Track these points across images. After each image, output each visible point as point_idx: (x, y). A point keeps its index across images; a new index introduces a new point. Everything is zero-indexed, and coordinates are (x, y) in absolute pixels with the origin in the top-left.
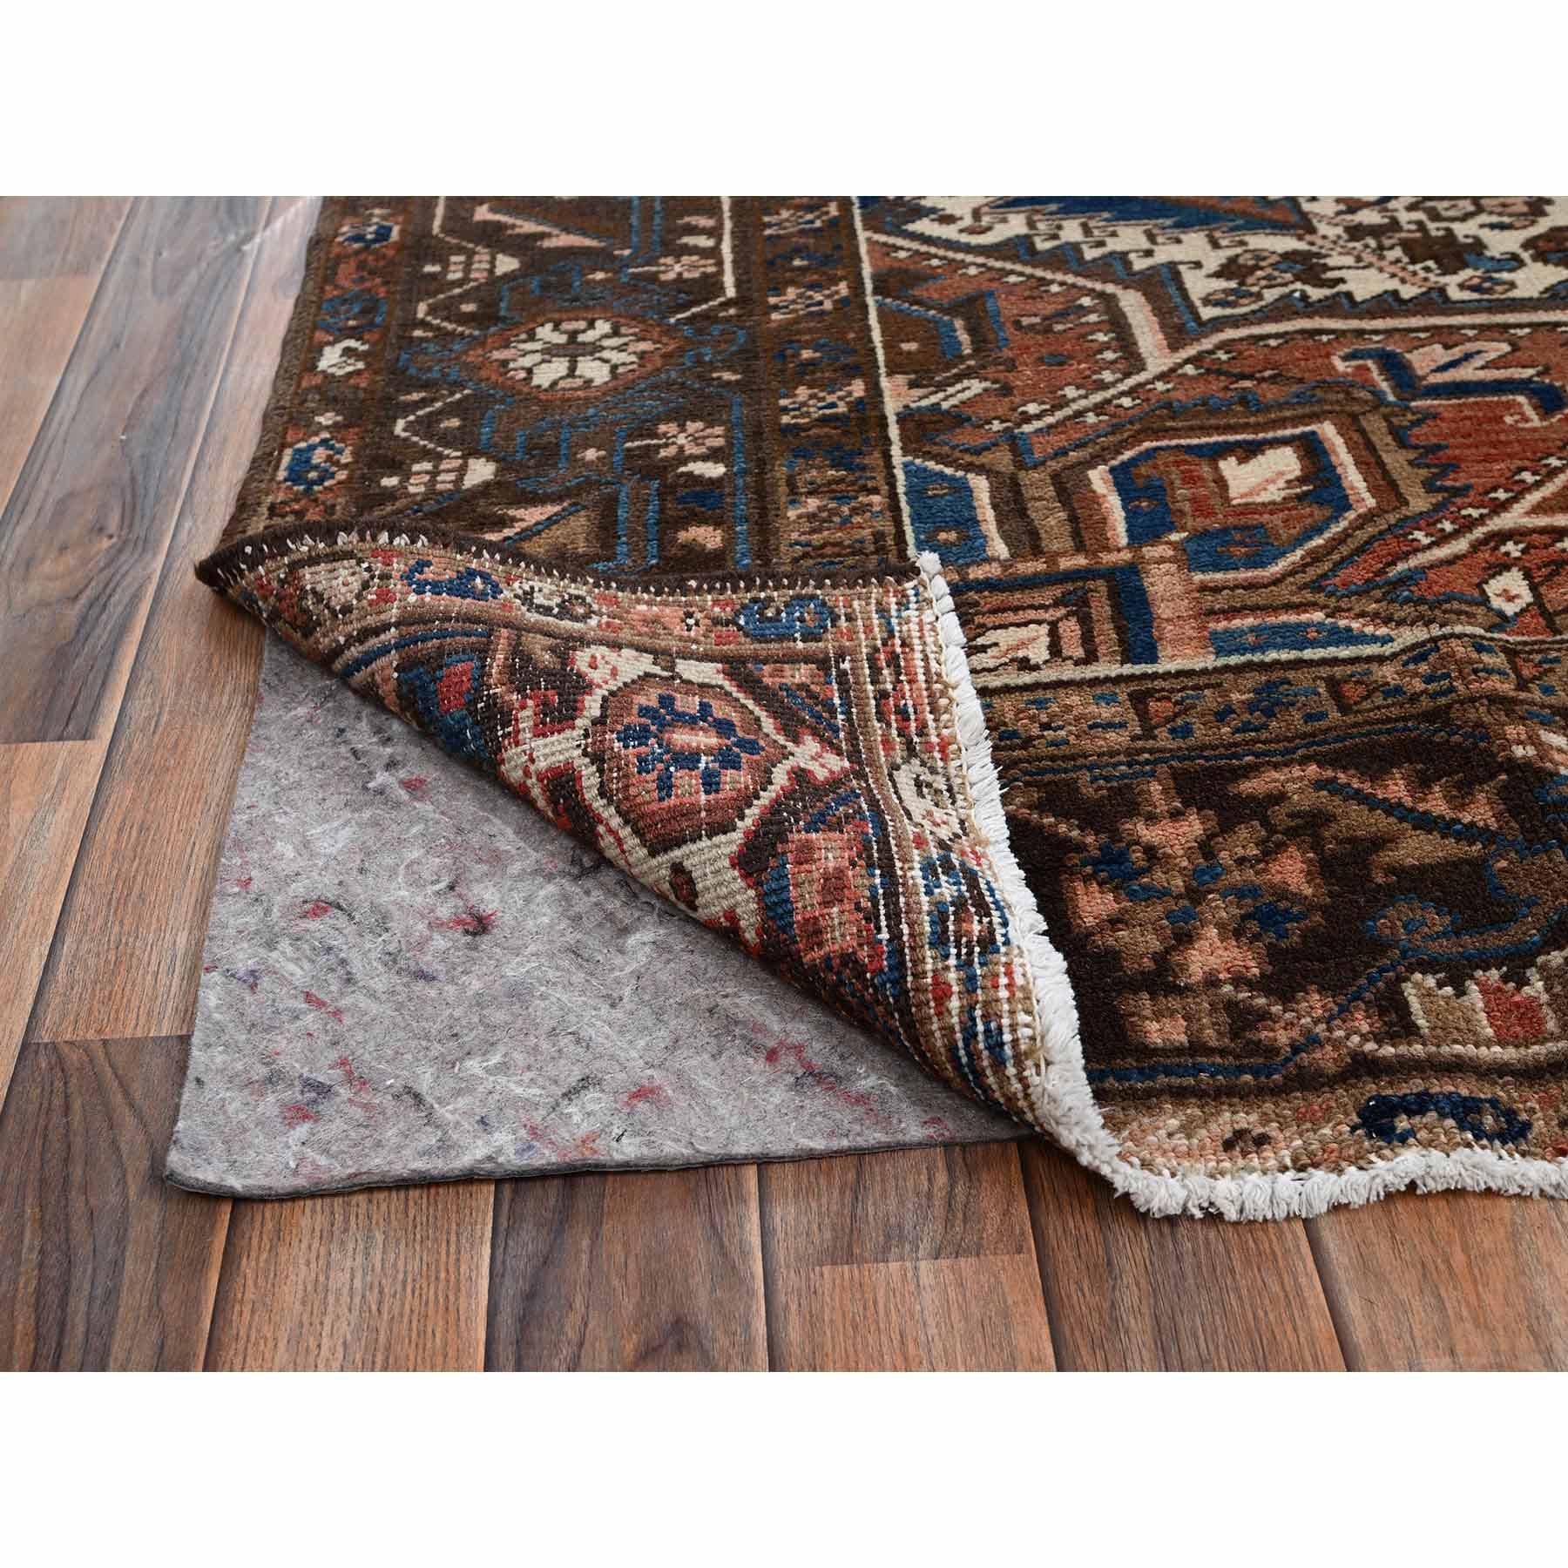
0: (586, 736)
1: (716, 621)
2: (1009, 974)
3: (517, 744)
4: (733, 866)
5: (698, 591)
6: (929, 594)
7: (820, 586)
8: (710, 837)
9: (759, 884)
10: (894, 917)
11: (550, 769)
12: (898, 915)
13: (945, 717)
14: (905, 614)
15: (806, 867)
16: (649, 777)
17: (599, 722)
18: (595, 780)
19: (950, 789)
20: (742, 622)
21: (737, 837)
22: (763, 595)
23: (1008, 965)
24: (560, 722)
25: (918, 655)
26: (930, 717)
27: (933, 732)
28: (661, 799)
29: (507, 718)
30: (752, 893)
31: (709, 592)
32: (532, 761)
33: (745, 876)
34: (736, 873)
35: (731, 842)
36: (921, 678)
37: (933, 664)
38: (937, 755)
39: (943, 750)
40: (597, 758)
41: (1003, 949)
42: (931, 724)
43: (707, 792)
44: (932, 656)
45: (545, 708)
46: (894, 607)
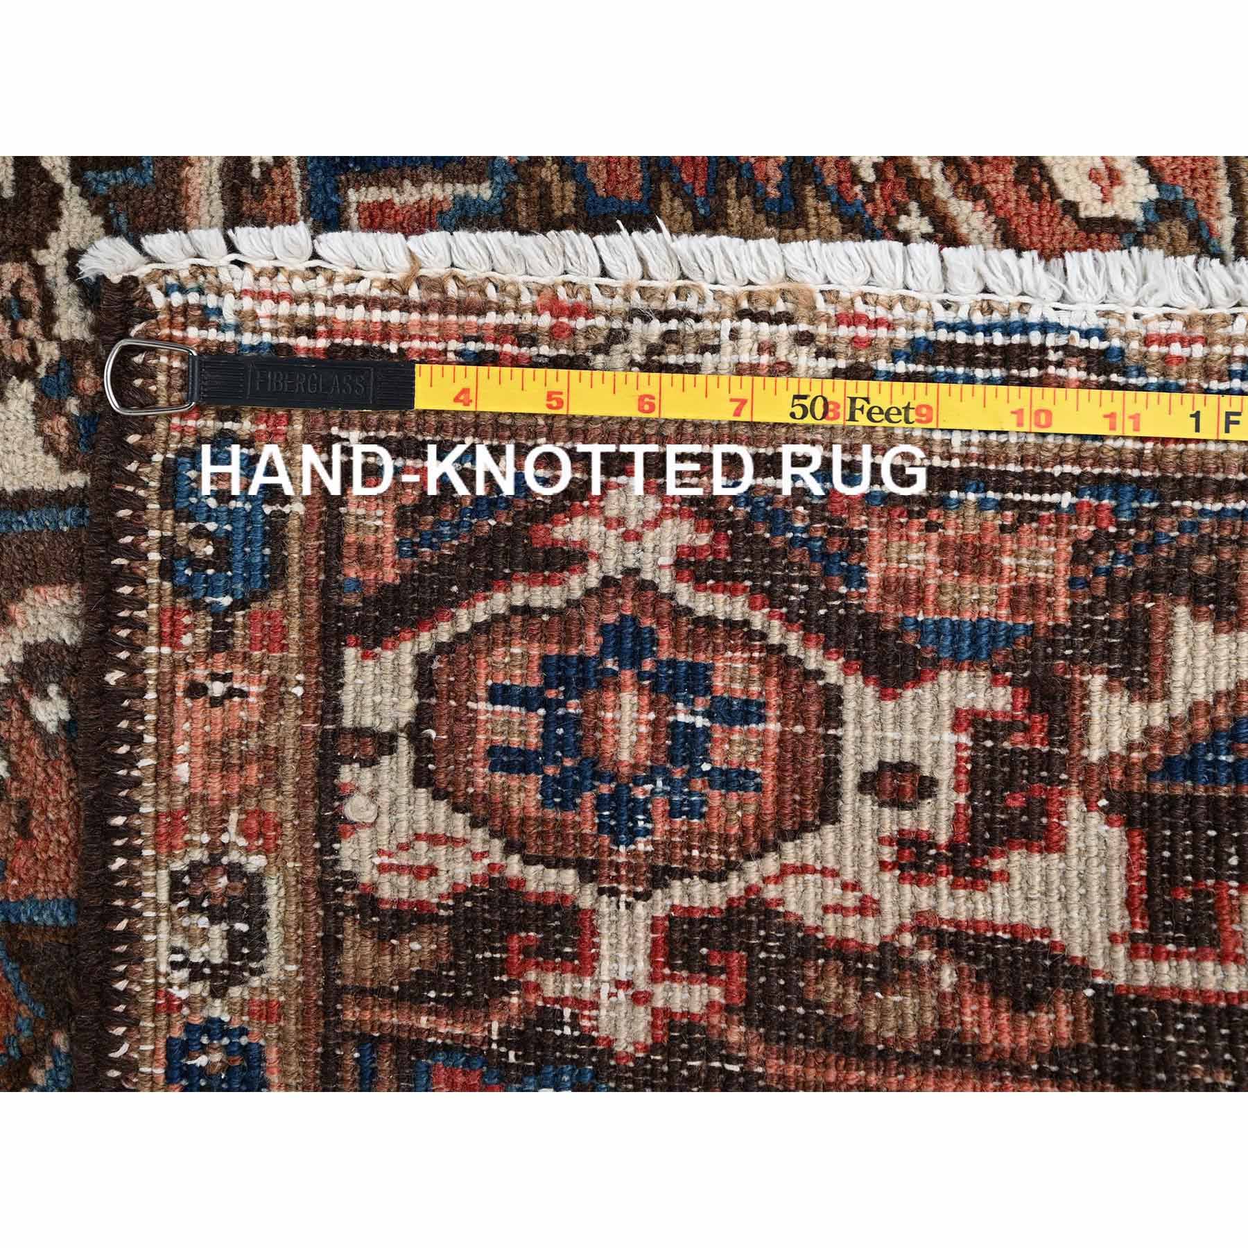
0: (614, 892)
1: (218, 642)
2: (1167, 340)
3: (595, 1005)
4: (895, 697)
5: (134, 669)
6: (183, 266)
7: (144, 455)
8: (841, 723)
9: (937, 665)
10: (1040, 483)
11: (652, 957)
12: (1041, 476)
13: (491, 293)
14: (229, 318)
15: (931, 592)
16: (716, 801)
17: (587, 872)
18: (698, 886)
19: (665, 316)
20: (226, 601)
21: (852, 686)
22: (154, 556)
23: (1147, 341)
24: (577, 931)
25: (341, 313)
26: (492, 318)
27: (529, 319)
28: (759, 788)
29: (548, 1016)
30: (945, 676)
31: (136, 649)
32: (629, 984)
33: (918, 679)
34: (909, 693)
35: (860, 695)
36: (395, 316)
37: (361, 289)
38: (581, 323)
39: (573, 312)
40: (659, 877)
41: (1116, 343)
42: (510, 318)
43: (762, 719)
44: (339, 288)
45: (546, 955)
46: (212, 334)
